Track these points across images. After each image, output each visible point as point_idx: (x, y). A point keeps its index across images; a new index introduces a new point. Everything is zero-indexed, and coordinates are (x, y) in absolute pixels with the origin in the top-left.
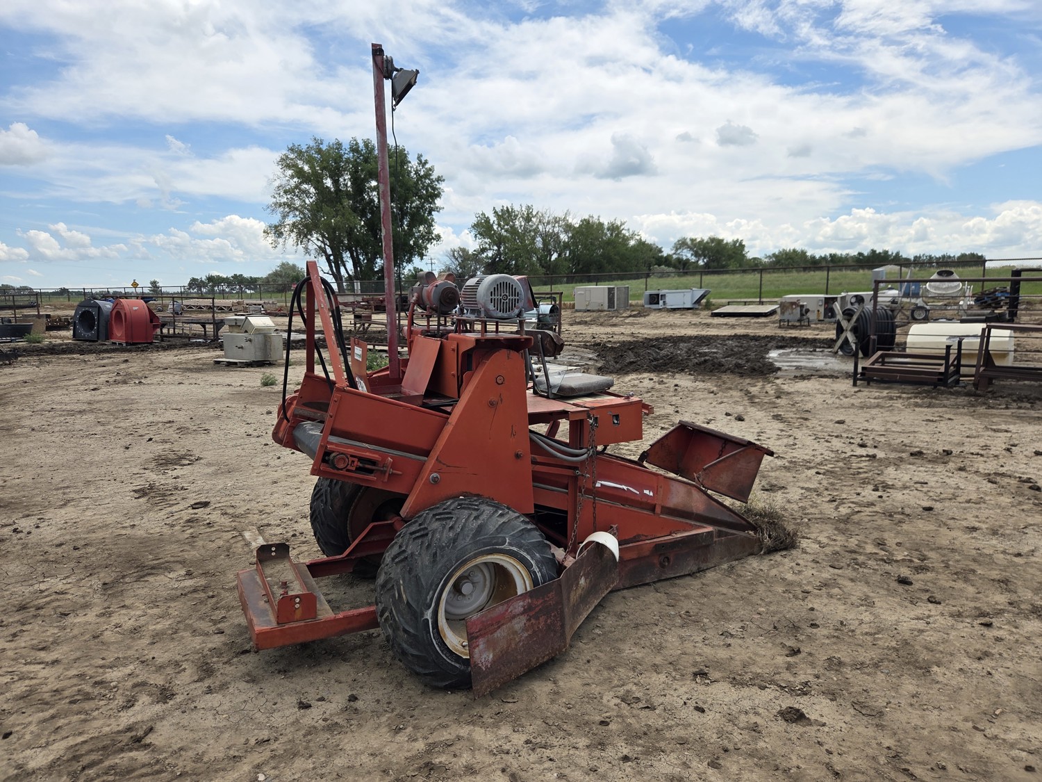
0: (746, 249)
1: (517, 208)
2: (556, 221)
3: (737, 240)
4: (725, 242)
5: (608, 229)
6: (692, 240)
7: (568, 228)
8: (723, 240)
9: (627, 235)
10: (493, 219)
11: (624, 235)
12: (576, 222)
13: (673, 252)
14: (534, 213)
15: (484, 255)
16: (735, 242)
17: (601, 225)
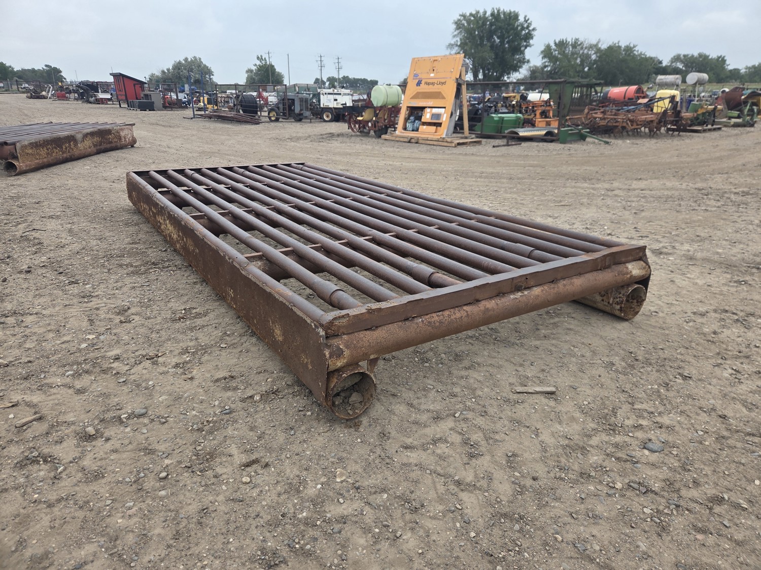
0: (727, 62)
1: (569, 40)
2: (591, 47)
3: (721, 56)
4: (710, 57)
5: (624, 50)
6: (684, 56)
7: (599, 50)
8: (709, 56)
9: (637, 54)
10: (553, 47)
11: (635, 54)
12: (604, 46)
13: (669, 64)
14: (579, 43)
15: (546, 69)
16: (719, 57)
17: (619, 47)
